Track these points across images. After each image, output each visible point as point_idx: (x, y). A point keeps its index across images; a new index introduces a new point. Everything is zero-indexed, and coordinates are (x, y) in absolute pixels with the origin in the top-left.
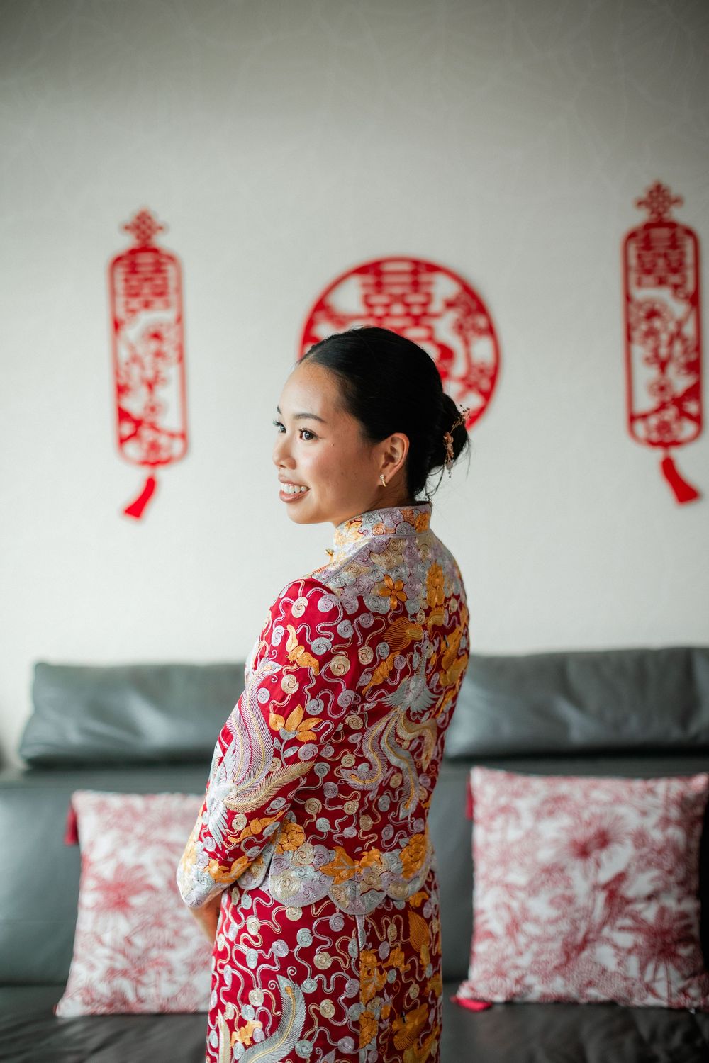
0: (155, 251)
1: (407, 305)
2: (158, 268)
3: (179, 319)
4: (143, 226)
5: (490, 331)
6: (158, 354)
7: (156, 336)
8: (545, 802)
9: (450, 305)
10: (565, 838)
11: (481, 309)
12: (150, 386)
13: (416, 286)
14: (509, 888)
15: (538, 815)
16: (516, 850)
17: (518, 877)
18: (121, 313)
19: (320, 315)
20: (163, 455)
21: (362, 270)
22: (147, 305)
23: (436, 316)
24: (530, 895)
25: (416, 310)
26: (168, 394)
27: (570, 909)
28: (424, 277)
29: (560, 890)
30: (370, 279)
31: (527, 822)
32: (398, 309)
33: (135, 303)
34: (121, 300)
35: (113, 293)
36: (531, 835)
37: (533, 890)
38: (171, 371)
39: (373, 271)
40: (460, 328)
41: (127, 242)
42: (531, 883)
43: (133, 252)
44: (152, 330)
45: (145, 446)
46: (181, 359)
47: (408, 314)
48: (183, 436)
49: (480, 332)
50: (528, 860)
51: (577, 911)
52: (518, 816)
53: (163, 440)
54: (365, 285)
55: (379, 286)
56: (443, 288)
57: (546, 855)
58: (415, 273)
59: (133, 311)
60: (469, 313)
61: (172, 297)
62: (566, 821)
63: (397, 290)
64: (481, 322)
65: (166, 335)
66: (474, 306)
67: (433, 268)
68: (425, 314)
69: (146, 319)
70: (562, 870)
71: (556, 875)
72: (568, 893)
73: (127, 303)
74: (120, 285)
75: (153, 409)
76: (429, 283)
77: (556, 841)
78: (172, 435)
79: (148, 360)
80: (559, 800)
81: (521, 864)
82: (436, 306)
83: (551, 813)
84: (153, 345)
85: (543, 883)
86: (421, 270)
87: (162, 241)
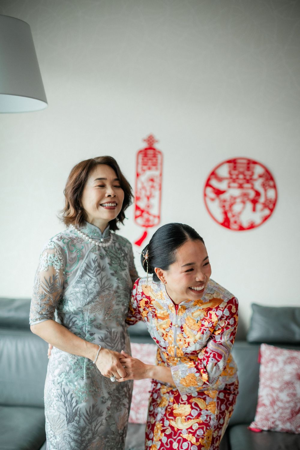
0: (154, 149)
1: (245, 175)
2: (155, 156)
3: (161, 175)
4: (151, 140)
5: (274, 187)
6: (152, 187)
7: (152, 180)
8: (288, 358)
9: (260, 176)
10: (294, 372)
11: (272, 179)
12: (148, 198)
13: (248, 169)
14: (272, 388)
15: (285, 363)
16: (276, 375)
17: (276, 385)
18: (140, 171)
19: (213, 176)
20: (151, 223)
21: (229, 162)
22: (149, 169)
23: (255, 180)
24: (280, 392)
25: (248, 177)
26: (154, 201)
27: (295, 398)
28: (252, 165)
29: (291, 391)
30: (232, 165)
31: (281, 365)
32: (241, 176)
33: (145, 167)
34: (140, 166)
35: (137, 163)
36: (282, 370)
37: (281, 390)
38: (156, 193)
39: (233, 162)
40: (264, 185)
41: (144, 145)
42: (281, 387)
43: (146, 149)
44: (151, 178)
45: (144, 220)
46: (160, 189)
47: (245, 179)
48: (159, 217)
49: (270, 187)
50: (280, 379)
51: (297, 399)
52: (277, 362)
53: (151, 218)
54: (230, 167)
55: (235, 168)
56: (258, 170)
57: (287, 378)
58: (248, 164)
59: (144, 171)
60: (267, 179)
61: (159, 166)
62: (295, 366)
63: (241, 170)
64: (271, 183)
65: (155, 179)
66: (269, 177)
67: (255, 163)
68: (251, 179)
69: (149, 174)
70: (293, 384)
71: (290, 385)
72: (294, 392)
73: (142, 168)
74: (140, 161)
75: (148, 206)
76: (253, 168)
77: (291, 373)
78: (155, 217)
79: (148, 188)
80: (293, 358)
81: (278, 380)
82: (255, 176)
83: (290, 363)
84: (151, 183)
85: (285, 388)
86: (251, 163)
87: (157, 146)
